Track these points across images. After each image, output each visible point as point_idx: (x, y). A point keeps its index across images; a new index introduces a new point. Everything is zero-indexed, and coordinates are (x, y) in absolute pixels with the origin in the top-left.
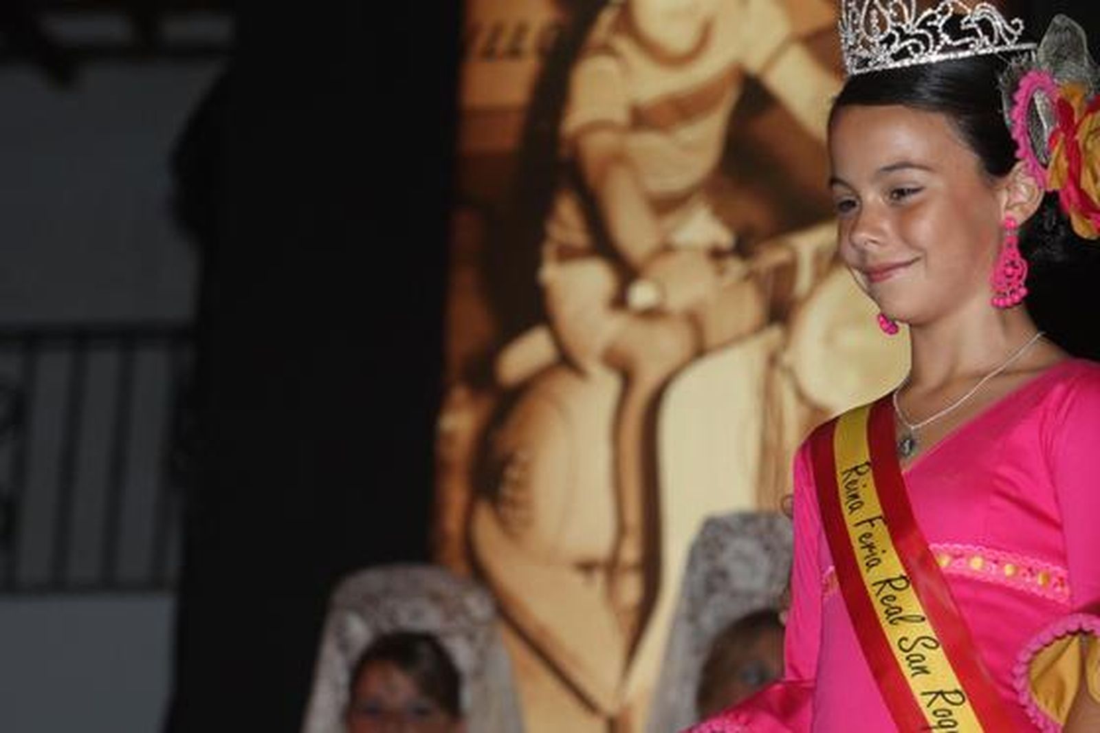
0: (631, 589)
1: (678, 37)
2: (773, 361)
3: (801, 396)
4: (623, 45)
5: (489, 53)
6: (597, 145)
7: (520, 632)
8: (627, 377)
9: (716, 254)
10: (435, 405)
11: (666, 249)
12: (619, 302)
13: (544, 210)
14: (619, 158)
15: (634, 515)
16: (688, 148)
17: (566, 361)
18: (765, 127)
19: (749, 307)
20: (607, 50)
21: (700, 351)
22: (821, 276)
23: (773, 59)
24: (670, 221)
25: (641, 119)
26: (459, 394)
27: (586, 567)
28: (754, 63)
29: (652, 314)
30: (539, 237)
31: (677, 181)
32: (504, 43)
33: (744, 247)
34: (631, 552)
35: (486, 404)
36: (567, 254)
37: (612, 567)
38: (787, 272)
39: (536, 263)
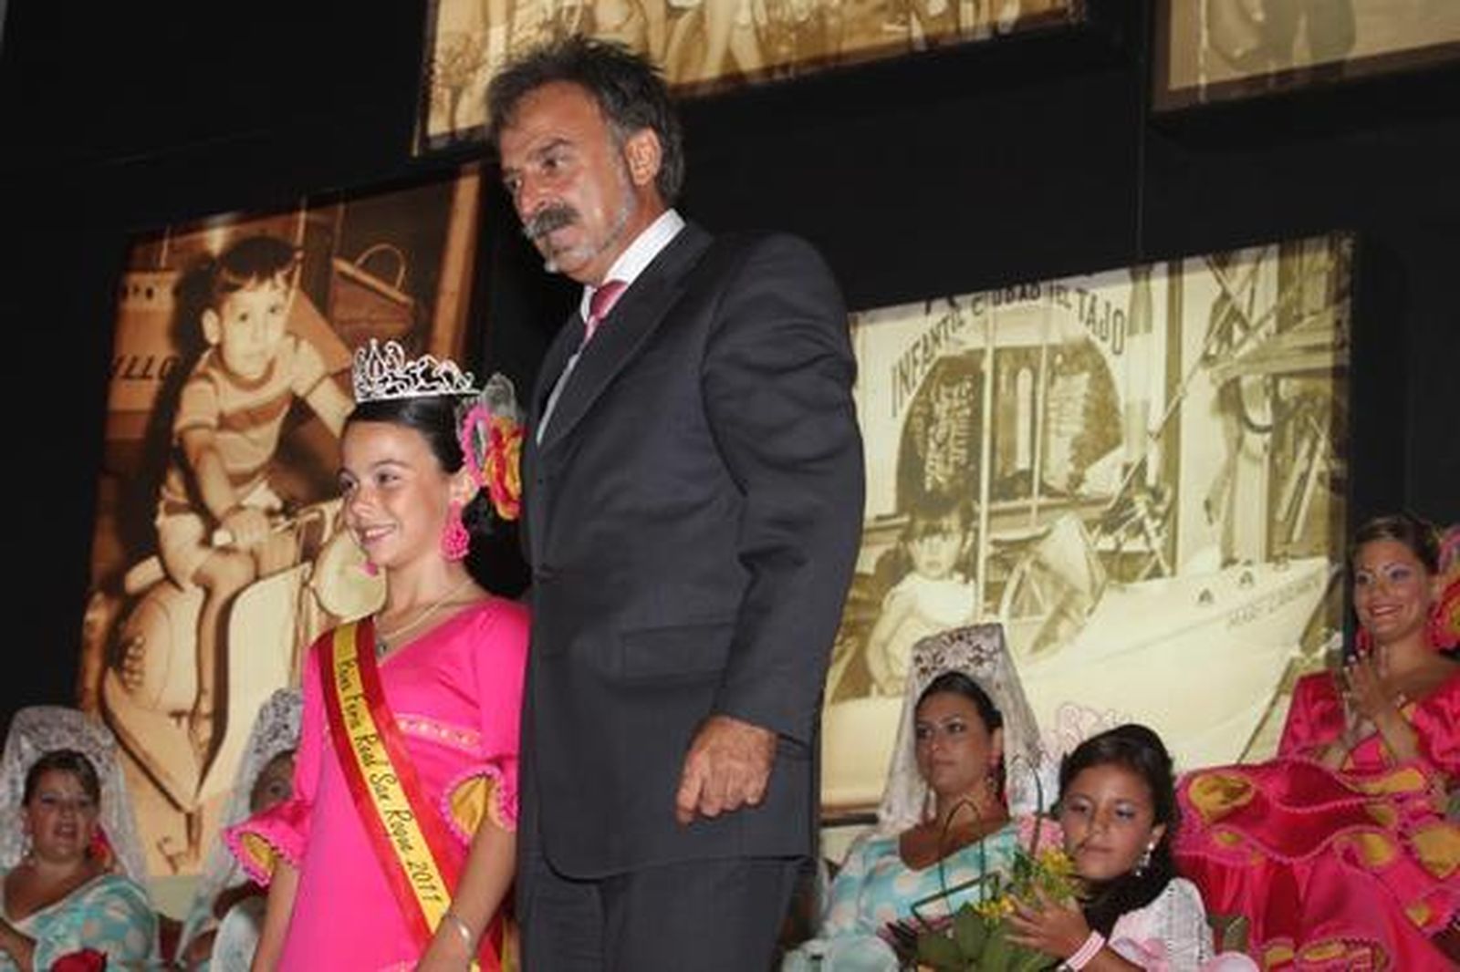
0: (206, 730)
1: (253, 371)
2: (305, 584)
3: (321, 607)
4: (215, 374)
5: (128, 376)
6: (196, 438)
7: (132, 756)
8: (209, 593)
9: (271, 513)
10: (84, 604)
11: (239, 508)
12: (206, 542)
13: (161, 479)
14: (211, 448)
15: (209, 683)
16: (255, 443)
17: (169, 579)
18: (306, 430)
19: (291, 549)
20: (205, 376)
21: (257, 578)
22: (338, 531)
23: (314, 388)
24: (241, 491)
25: (225, 423)
26: (99, 597)
27: (177, 715)
28: (301, 392)
29: (226, 550)
30: (158, 496)
31: (248, 465)
32: (137, 371)
33: (288, 511)
34: (206, 706)
35: (116, 605)
36: (173, 509)
37: (194, 715)
38: (317, 526)
39: (154, 515)
